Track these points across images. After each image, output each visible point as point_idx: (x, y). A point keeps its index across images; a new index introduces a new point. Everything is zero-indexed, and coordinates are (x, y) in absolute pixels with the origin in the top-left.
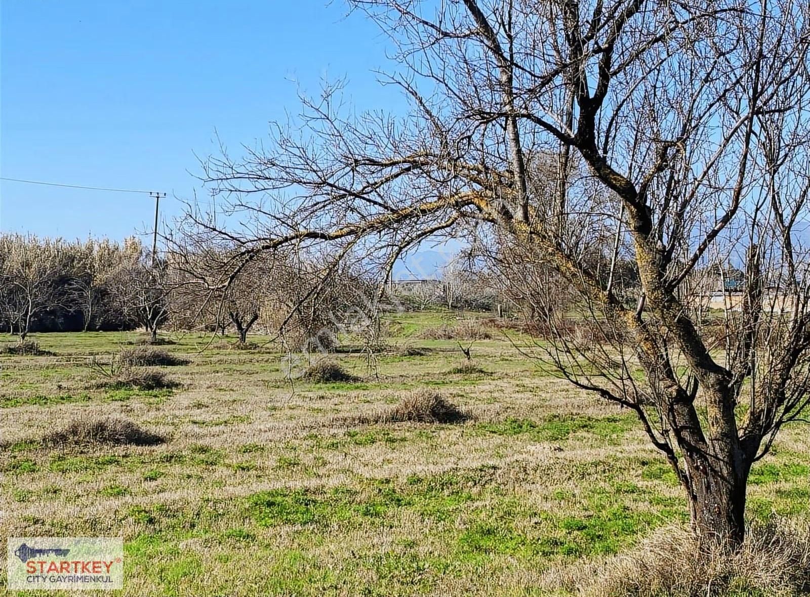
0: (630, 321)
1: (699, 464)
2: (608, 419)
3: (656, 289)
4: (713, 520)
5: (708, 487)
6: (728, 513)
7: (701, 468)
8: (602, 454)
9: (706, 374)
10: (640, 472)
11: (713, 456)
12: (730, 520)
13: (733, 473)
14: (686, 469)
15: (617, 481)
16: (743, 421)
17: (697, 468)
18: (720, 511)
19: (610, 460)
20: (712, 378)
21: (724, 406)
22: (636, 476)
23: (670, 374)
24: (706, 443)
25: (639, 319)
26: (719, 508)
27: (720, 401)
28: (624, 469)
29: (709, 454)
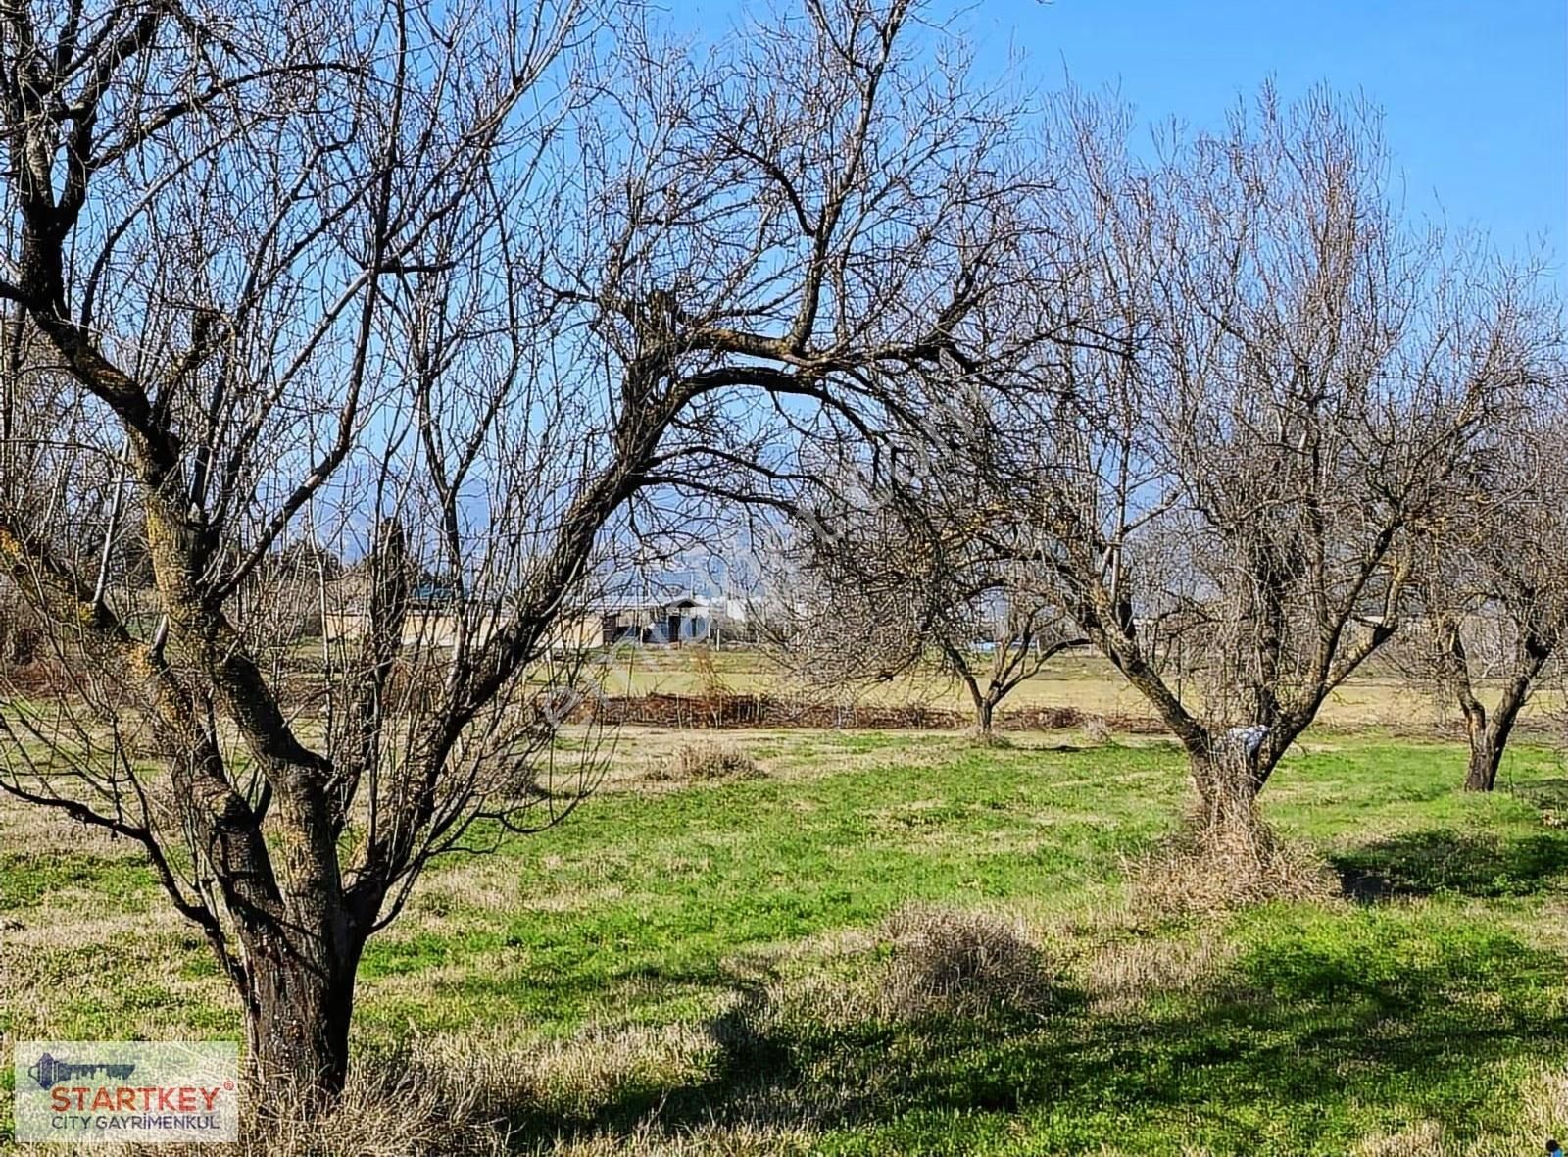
0: (139, 662)
1: (265, 943)
2: (132, 859)
3: (186, 600)
4: (288, 1051)
5: (281, 988)
6: (316, 1036)
7: (269, 950)
8: (105, 932)
9: (282, 767)
10: (179, 963)
11: (293, 926)
12: (319, 1047)
13: (331, 957)
14: (243, 954)
15: (130, 984)
16: (353, 857)
17: (261, 952)
18: (301, 1033)
19: (120, 943)
20: (292, 775)
21: (315, 827)
22: (170, 972)
23: (216, 767)
24: (281, 902)
25: (157, 659)
26: (300, 1027)
27: (307, 819)
28: (148, 960)
29: (285, 923)
